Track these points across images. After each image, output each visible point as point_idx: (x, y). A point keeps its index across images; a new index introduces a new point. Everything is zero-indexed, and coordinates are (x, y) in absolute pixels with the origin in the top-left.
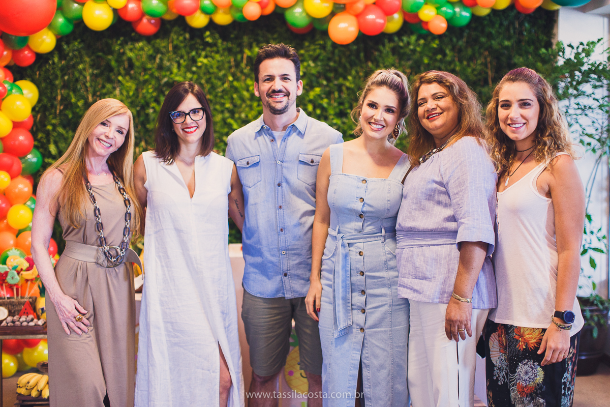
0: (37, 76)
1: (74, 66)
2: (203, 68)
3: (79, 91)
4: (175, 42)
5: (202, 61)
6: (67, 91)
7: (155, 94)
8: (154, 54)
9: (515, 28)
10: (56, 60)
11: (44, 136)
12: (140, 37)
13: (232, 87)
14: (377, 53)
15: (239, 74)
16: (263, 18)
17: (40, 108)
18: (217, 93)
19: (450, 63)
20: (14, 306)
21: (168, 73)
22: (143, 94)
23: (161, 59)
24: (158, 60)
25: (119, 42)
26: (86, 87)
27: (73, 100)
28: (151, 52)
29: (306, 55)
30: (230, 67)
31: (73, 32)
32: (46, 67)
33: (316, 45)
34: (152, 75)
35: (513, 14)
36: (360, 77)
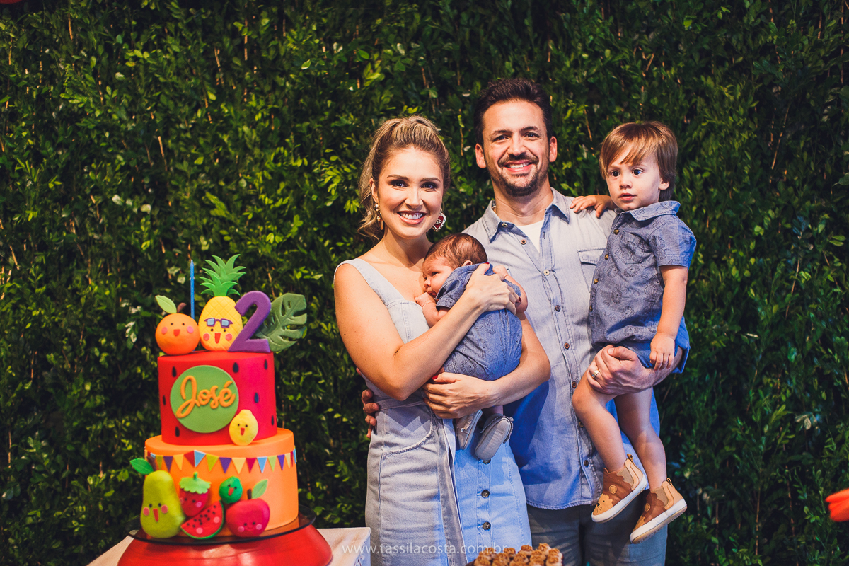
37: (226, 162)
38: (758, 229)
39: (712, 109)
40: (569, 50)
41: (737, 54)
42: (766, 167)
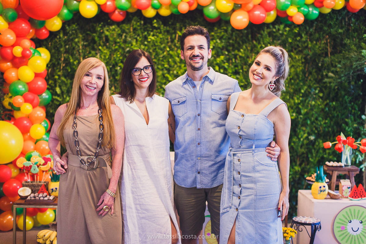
0: (50, 46)
1: (72, 40)
2: (151, 42)
3: (75, 55)
4: (135, 26)
5: (151, 38)
6: (67, 55)
7: (121, 58)
8: (122, 33)
9: (345, 22)
10: (61, 35)
11: (53, 82)
12: (113, 23)
13: (169, 54)
14: (259, 35)
15: (173, 47)
16: (190, 12)
17: (51, 65)
18: (160, 58)
19: (304, 42)
20: (34, 187)
21: (130, 45)
22: (114, 58)
23: (126, 37)
24: (123, 37)
25: (100, 25)
26: (79, 53)
27: (71, 61)
28: (120, 32)
29: (215, 36)
30: (168, 42)
31: (72, 19)
32: (55, 40)
33: (221, 29)
34: (120, 46)
35: (344, 13)
36: (248, 50)
37: (170, 66)
38: (303, 91)
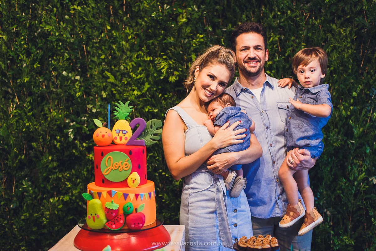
38: (354, 94)
39: (335, 38)
40: (271, 10)
41: (347, 14)
42: (359, 66)
